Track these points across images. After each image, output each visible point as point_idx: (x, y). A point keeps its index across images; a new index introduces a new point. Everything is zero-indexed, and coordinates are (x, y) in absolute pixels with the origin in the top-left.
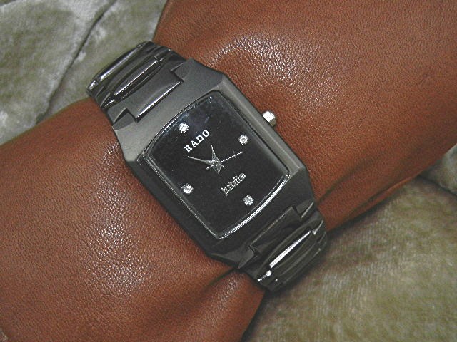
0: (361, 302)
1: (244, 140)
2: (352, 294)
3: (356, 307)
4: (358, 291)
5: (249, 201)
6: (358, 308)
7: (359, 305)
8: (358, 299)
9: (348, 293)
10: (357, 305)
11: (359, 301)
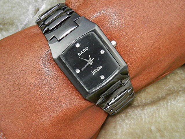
0: (162, 115)
1: (102, 52)
2: (158, 113)
3: (160, 118)
4: (161, 111)
5: (102, 77)
6: (161, 118)
7: (162, 117)
8: (160, 114)
9: (156, 112)
10: (161, 117)
11: (161, 115)
